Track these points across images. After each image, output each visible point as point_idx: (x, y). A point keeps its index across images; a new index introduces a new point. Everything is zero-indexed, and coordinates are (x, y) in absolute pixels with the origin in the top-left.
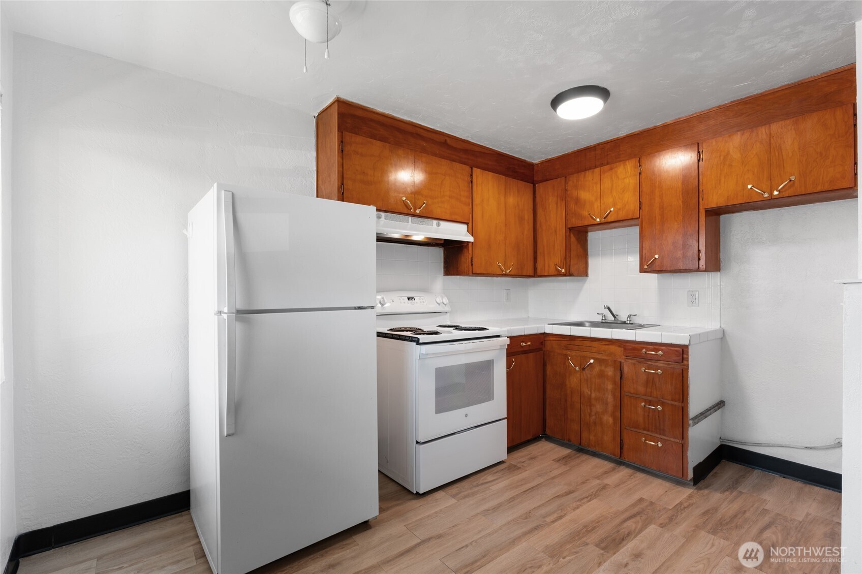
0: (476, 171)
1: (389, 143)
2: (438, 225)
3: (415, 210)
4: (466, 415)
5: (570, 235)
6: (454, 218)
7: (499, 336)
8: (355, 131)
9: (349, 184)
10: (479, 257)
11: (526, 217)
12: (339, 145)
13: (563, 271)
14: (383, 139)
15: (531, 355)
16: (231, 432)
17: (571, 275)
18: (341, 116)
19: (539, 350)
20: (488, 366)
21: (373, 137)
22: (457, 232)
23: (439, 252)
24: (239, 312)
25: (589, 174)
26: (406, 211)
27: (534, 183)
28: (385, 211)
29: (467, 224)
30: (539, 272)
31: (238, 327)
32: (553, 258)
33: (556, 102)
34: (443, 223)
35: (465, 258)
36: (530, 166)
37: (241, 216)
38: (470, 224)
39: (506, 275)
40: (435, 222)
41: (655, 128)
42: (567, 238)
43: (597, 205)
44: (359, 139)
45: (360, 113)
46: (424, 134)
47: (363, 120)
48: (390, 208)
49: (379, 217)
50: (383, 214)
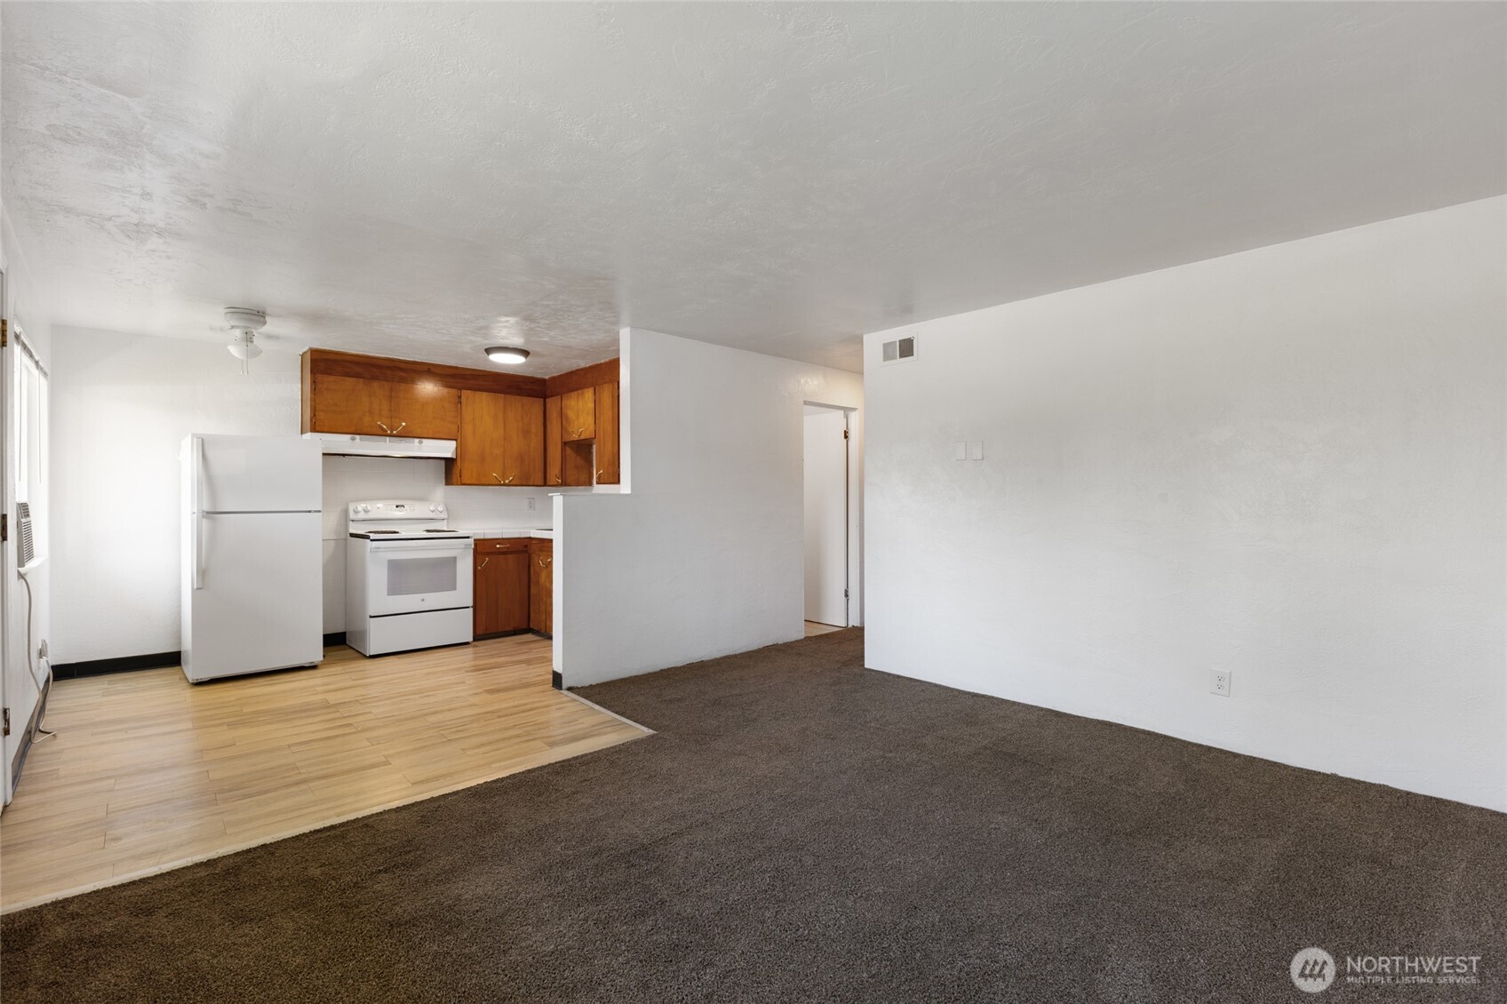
0: (465, 393)
1: (364, 378)
2: (420, 443)
3: (392, 432)
4: (423, 600)
5: (565, 450)
6: (437, 436)
7: (468, 537)
8: (328, 372)
9: (321, 415)
10: (467, 469)
11: (533, 430)
12: (311, 385)
13: (560, 481)
14: (357, 376)
15: (511, 557)
17: (566, 485)
18: (313, 361)
19: (526, 551)
20: (452, 562)
21: (347, 375)
22: (447, 449)
24: (208, 513)
25: (572, 393)
26: (381, 433)
27: (545, 398)
28: (359, 434)
29: (456, 440)
30: (548, 483)
31: (205, 522)
32: (554, 471)
33: (489, 351)
34: (423, 440)
35: (456, 471)
36: (542, 382)
37: (209, 453)
38: (459, 441)
39: (505, 485)
40: (417, 440)
42: (563, 451)
43: (576, 423)
44: (332, 378)
45: (331, 357)
46: (403, 366)
47: (336, 361)
48: (364, 431)
49: (353, 439)
50: (358, 437)
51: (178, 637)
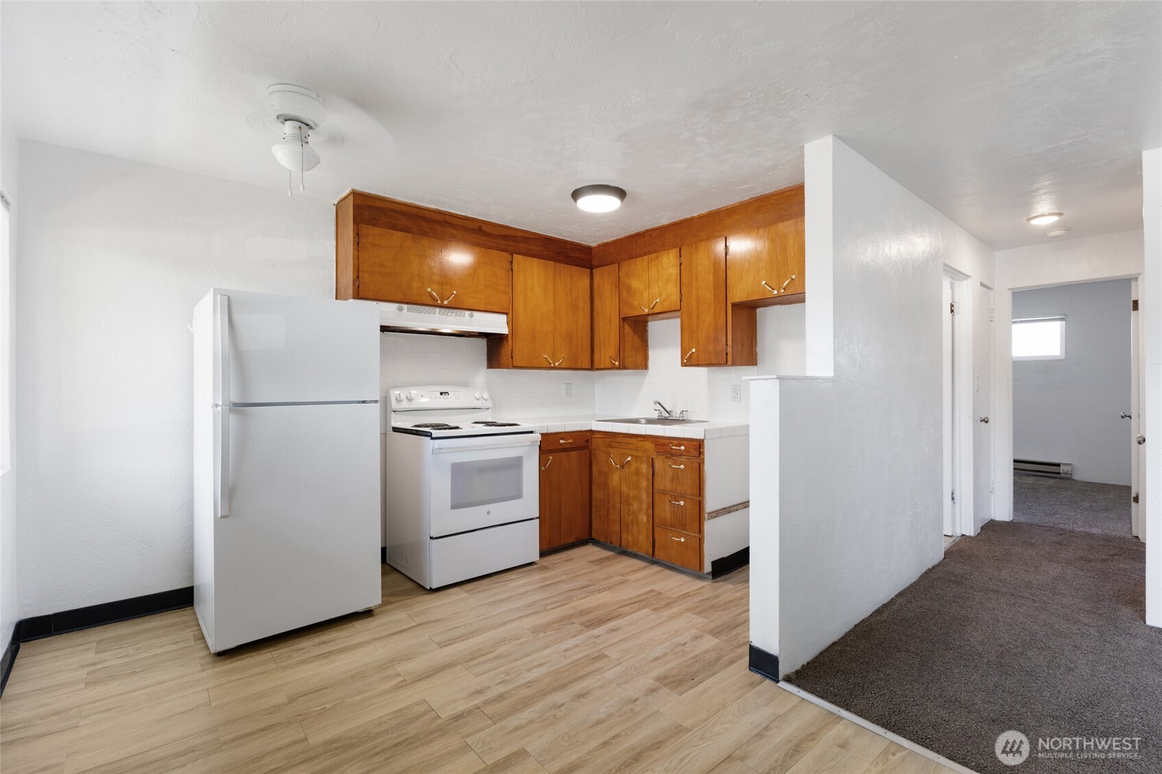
0: (518, 258)
1: (412, 233)
2: (471, 316)
3: (442, 301)
4: (488, 513)
5: (623, 327)
6: (489, 308)
7: (532, 432)
8: (373, 222)
9: (365, 277)
10: (520, 348)
11: (581, 305)
12: (354, 238)
13: (617, 363)
14: (405, 230)
15: (573, 454)
16: (226, 513)
17: (624, 368)
18: (357, 208)
19: (587, 447)
20: (515, 464)
21: (394, 227)
22: (497, 324)
23: (483, 343)
24: (236, 405)
25: (639, 260)
26: (431, 302)
27: (591, 268)
28: (407, 303)
29: (507, 314)
30: (596, 365)
31: (233, 419)
32: (607, 351)
33: (576, 194)
34: (475, 314)
35: (506, 350)
36: (587, 250)
37: (237, 318)
38: (510, 315)
39: (555, 368)
40: (467, 313)
41: (692, 218)
42: (621, 329)
43: (645, 294)
44: (377, 230)
45: (378, 204)
46: (454, 221)
47: (382, 210)
48: (413, 300)
49: (400, 309)
50: (405, 306)
51: (190, 566)
